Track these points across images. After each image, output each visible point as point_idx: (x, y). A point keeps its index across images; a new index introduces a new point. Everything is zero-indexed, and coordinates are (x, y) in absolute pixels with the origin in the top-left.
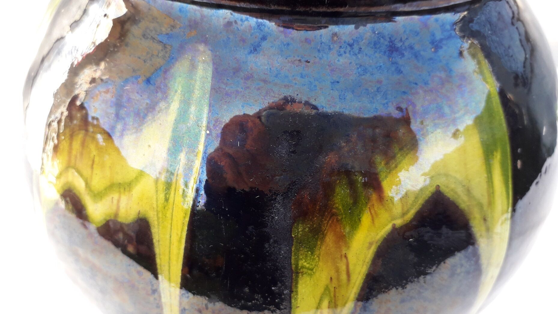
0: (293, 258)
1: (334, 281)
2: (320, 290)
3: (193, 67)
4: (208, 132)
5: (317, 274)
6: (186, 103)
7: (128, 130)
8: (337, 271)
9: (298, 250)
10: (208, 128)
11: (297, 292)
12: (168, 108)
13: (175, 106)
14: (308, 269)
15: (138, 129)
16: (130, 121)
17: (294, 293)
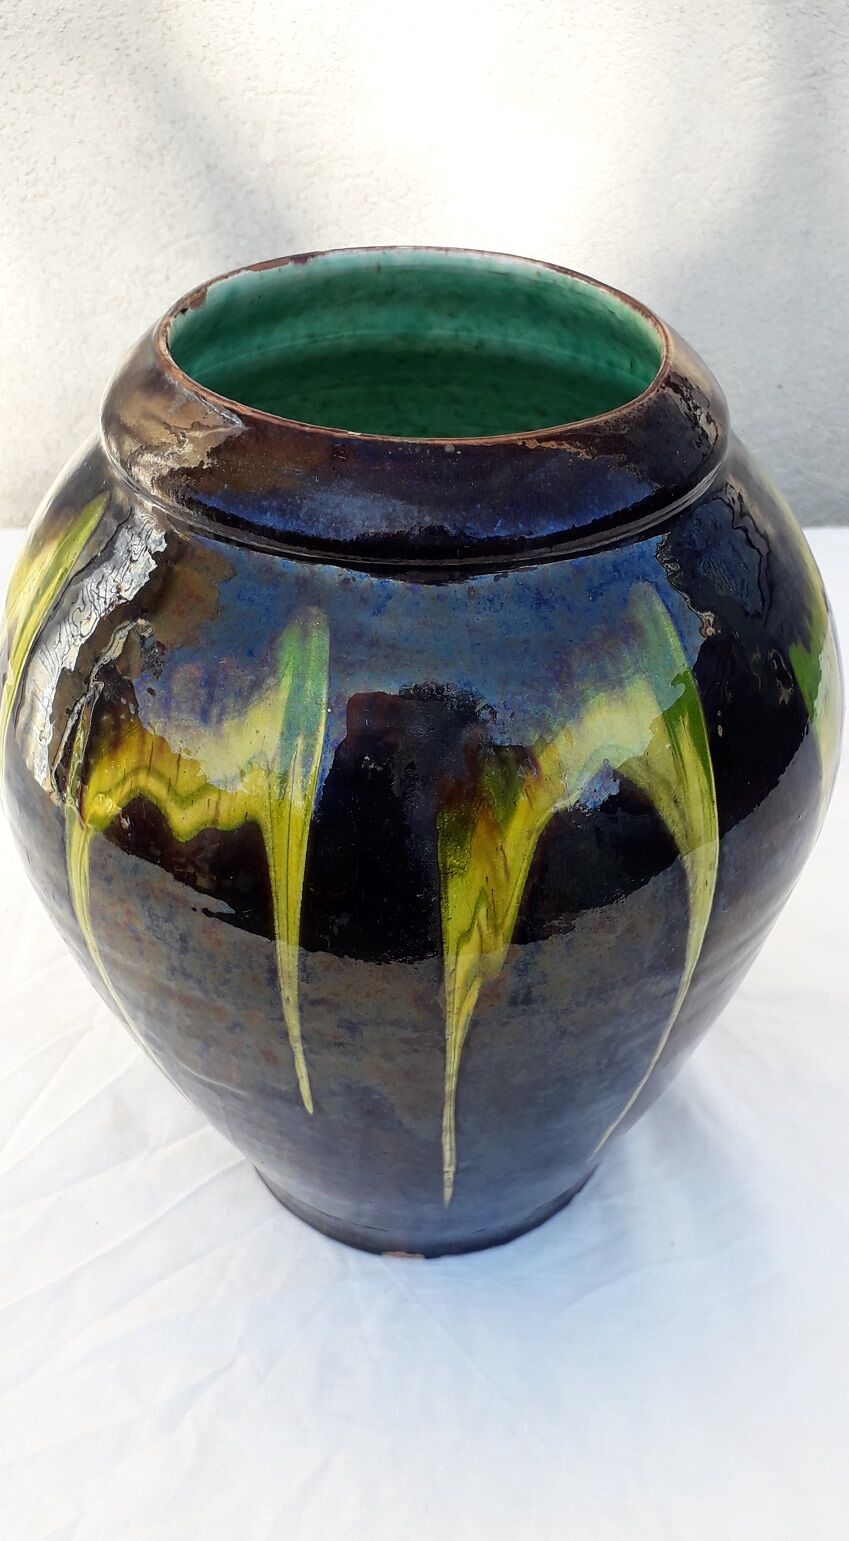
0: (439, 855)
1: (491, 881)
2: (474, 895)
3: (305, 635)
4: (329, 710)
5: (470, 874)
6: (300, 677)
7: (228, 713)
8: (493, 867)
9: (445, 845)
10: (329, 705)
11: (447, 898)
12: (278, 684)
13: (287, 682)
14: (458, 867)
15: (241, 712)
16: (230, 702)
17: (444, 900)
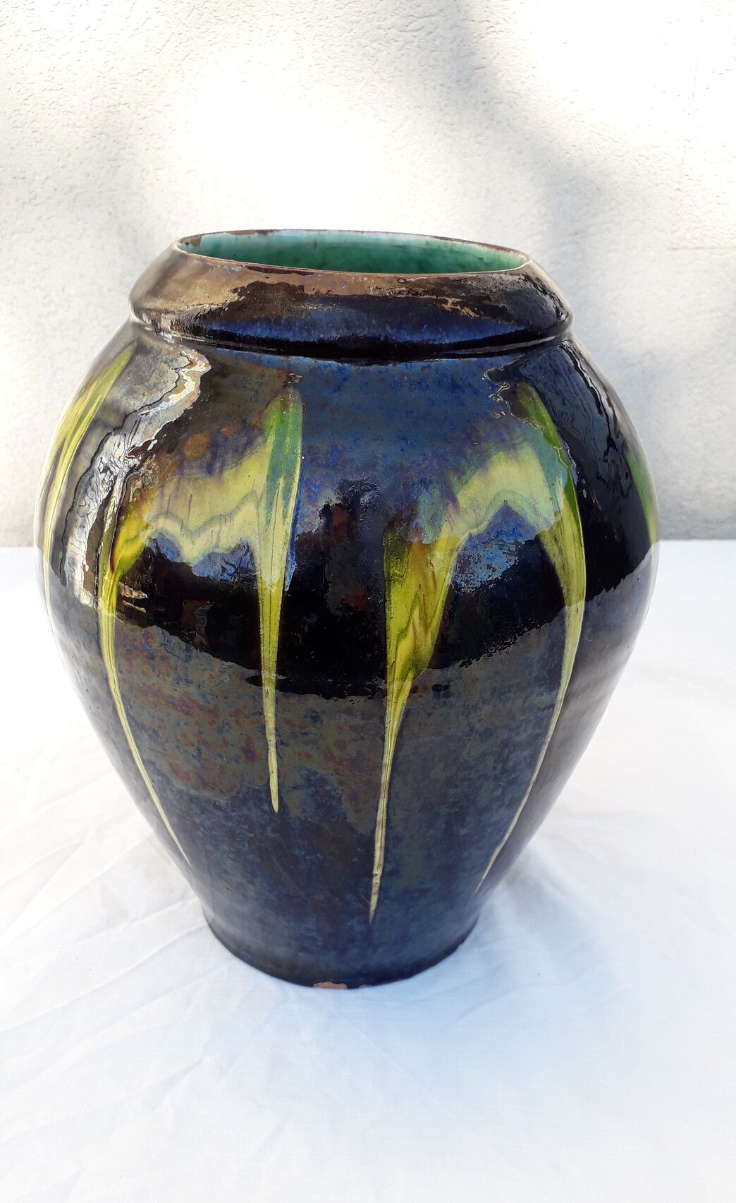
0: (385, 566)
1: (422, 587)
2: (411, 598)
3: (285, 406)
4: (303, 458)
5: (407, 580)
6: (281, 436)
7: (228, 465)
8: (425, 577)
9: (389, 558)
10: (303, 454)
11: (390, 600)
12: (265, 441)
13: (271, 439)
14: (399, 576)
15: (238, 463)
16: (229, 457)
17: (388, 602)
